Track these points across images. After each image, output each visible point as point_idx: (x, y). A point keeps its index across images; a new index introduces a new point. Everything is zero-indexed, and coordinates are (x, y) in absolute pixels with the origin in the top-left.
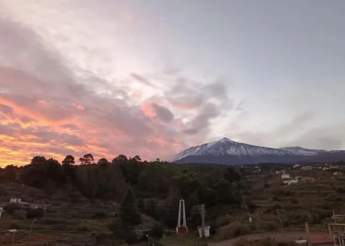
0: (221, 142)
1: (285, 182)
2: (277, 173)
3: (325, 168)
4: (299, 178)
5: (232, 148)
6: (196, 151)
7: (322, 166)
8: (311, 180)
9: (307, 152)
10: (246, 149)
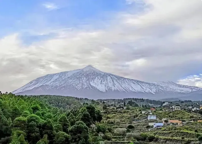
0: (85, 70)
1: (150, 124)
2: (143, 112)
3: (195, 108)
4: (165, 121)
5: (97, 78)
6: (52, 80)
7: (192, 106)
8: (177, 124)
9: (179, 88)
10: (113, 81)
